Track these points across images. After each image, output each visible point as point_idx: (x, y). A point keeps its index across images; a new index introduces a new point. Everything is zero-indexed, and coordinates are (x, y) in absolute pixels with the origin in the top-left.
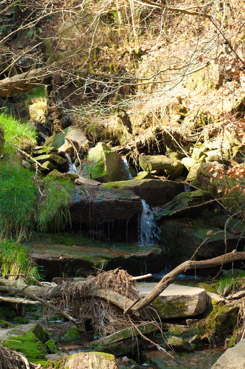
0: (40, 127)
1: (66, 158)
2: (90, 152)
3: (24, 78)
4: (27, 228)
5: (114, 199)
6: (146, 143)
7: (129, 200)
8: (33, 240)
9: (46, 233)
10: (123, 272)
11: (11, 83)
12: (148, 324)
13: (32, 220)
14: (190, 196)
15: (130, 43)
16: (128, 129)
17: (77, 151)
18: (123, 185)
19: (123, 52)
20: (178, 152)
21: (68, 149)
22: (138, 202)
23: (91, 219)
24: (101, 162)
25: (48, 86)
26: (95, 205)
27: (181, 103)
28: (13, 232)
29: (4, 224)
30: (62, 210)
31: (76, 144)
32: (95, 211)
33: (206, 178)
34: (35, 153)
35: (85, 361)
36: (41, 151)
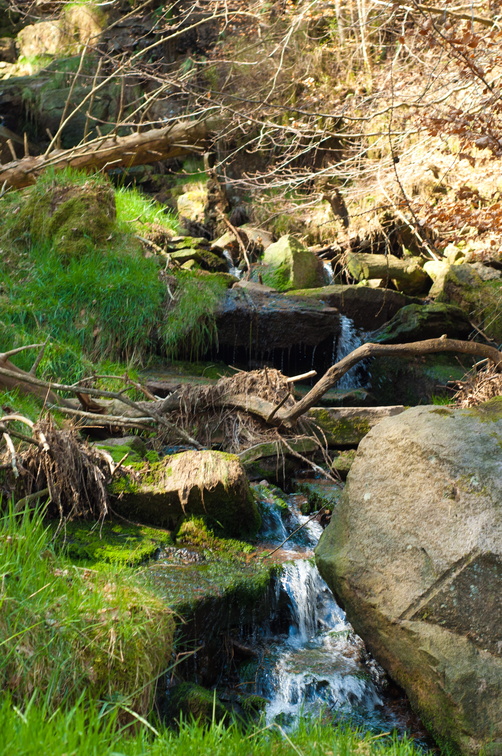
0: (194, 230)
1: (224, 257)
2: (267, 252)
3: (166, 135)
4: (144, 348)
5: (293, 310)
6: (367, 239)
7: (319, 312)
8: (154, 368)
9: (175, 359)
10: (274, 373)
11: (141, 144)
12: (304, 440)
13: (153, 336)
14: (424, 311)
15: (359, 77)
16: (342, 221)
17: (243, 247)
18: (314, 293)
19: (343, 92)
20: (422, 256)
21: (229, 244)
22: (333, 317)
24: (284, 267)
25: (210, 156)
26: (261, 318)
27: (437, 177)
28: (121, 357)
29: (107, 342)
30: (204, 323)
31: (243, 236)
32: (260, 327)
33: (459, 289)
34: (171, 247)
35: (195, 461)
36: (181, 245)
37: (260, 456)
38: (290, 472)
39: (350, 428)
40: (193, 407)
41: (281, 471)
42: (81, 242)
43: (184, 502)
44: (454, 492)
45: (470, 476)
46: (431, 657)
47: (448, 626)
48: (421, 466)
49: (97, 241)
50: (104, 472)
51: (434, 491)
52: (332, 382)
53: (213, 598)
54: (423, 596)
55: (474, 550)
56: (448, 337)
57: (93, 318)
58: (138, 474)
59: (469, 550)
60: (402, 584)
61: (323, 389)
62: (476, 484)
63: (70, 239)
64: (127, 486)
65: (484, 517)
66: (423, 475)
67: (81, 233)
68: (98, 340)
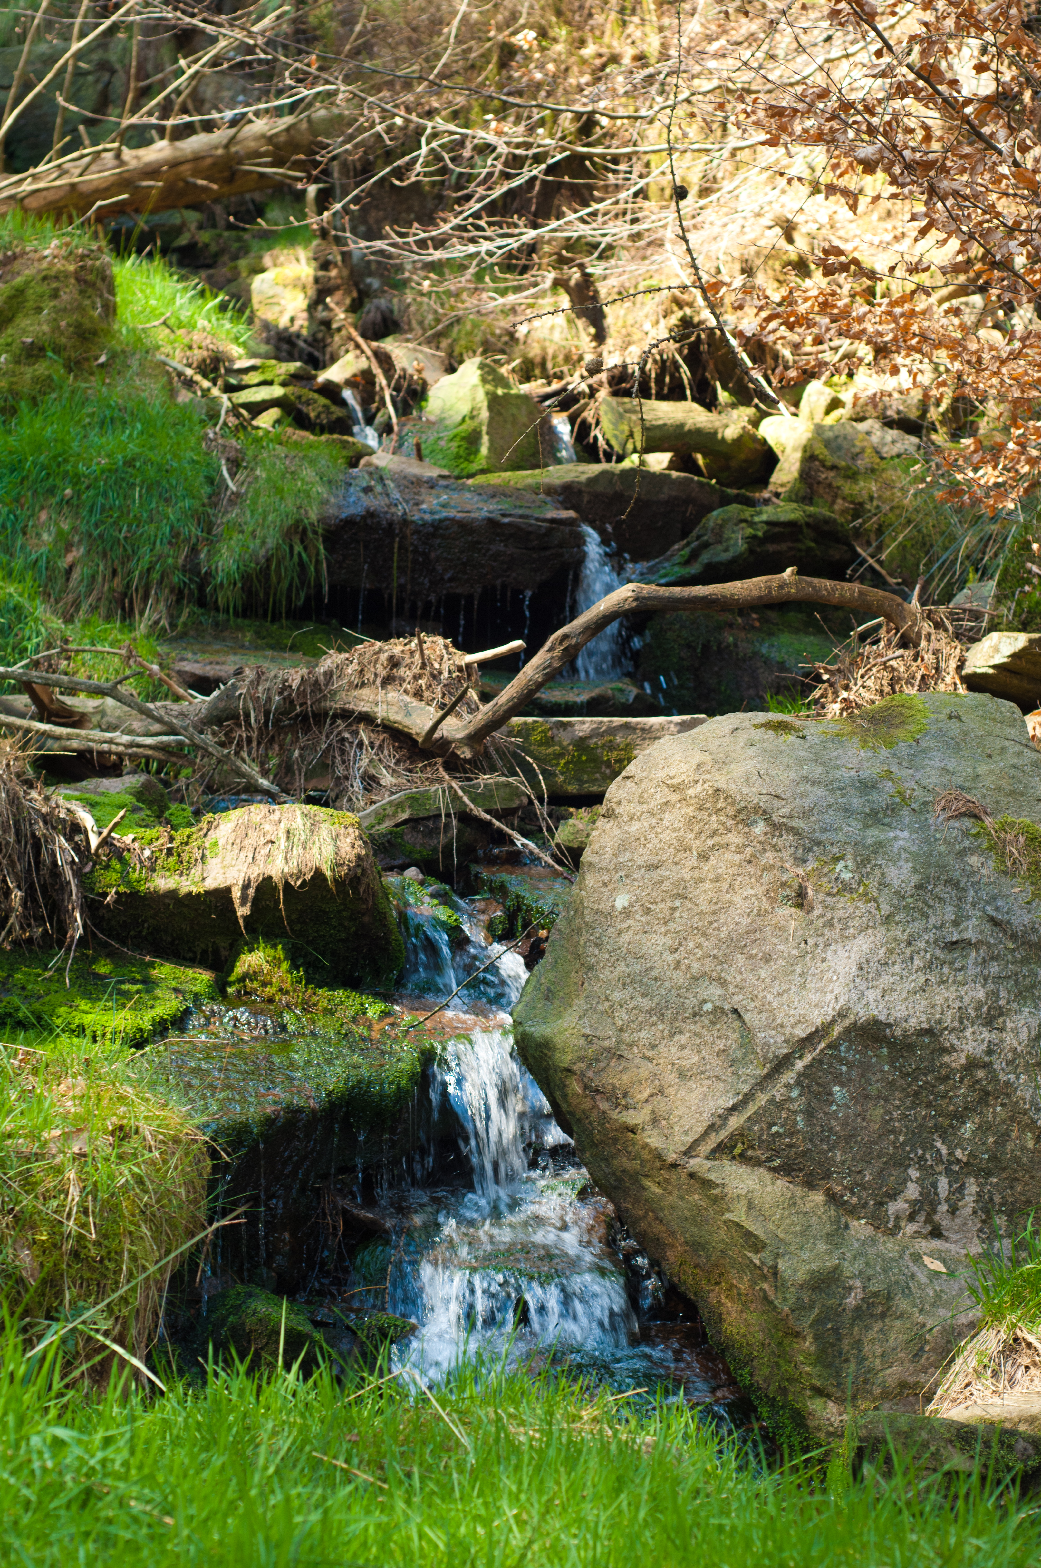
0: (285, 346)
1: (343, 403)
2: (433, 393)
3: (227, 146)
4: (172, 591)
5: (484, 514)
6: (642, 370)
7: (537, 519)
8: (192, 633)
9: (236, 614)
10: (436, 644)
11: (174, 164)
12: (497, 784)
13: (191, 567)
14: (756, 519)
15: (631, 29)
16: (592, 330)
17: (384, 382)
18: (530, 481)
19: (598, 62)
20: (756, 406)
21: (355, 376)
22: (567, 529)
23: (397, 579)
24: (468, 426)
25: (320, 192)
26: (417, 532)
27: (790, 240)
28: (123, 609)
29: (93, 578)
30: (296, 540)
31: (384, 360)
32: (415, 551)
33: (832, 474)
34: (233, 381)
35: (267, 827)
36: (253, 378)
37: (405, 816)
38: (468, 852)
39: (595, 761)
40: (267, 713)
41: (448, 847)
42: (41, 368)
43: (242, 911)
44: (801, 894)
45: (836, 859)
46: (748, 1234)
47: (786, 1170)
48: (734, 839)
49: (75, 366)
50: (77, 848)
51: (760, 890)
52: (556, 664)
53: (300, 1110)
54: (734, 1109)
55: (842, 1015)
56: (799, 573)
57: (66, 526)
58: (147, 853)
59: (831, 1013)
60: (692, 1084)
61: (539, 678)
62: (846, 876)
63: (18, 363)
64: (125, 878)
65: (863, 945)
66: (737, 858)
67: (42, 349)
68: (76, 575)
